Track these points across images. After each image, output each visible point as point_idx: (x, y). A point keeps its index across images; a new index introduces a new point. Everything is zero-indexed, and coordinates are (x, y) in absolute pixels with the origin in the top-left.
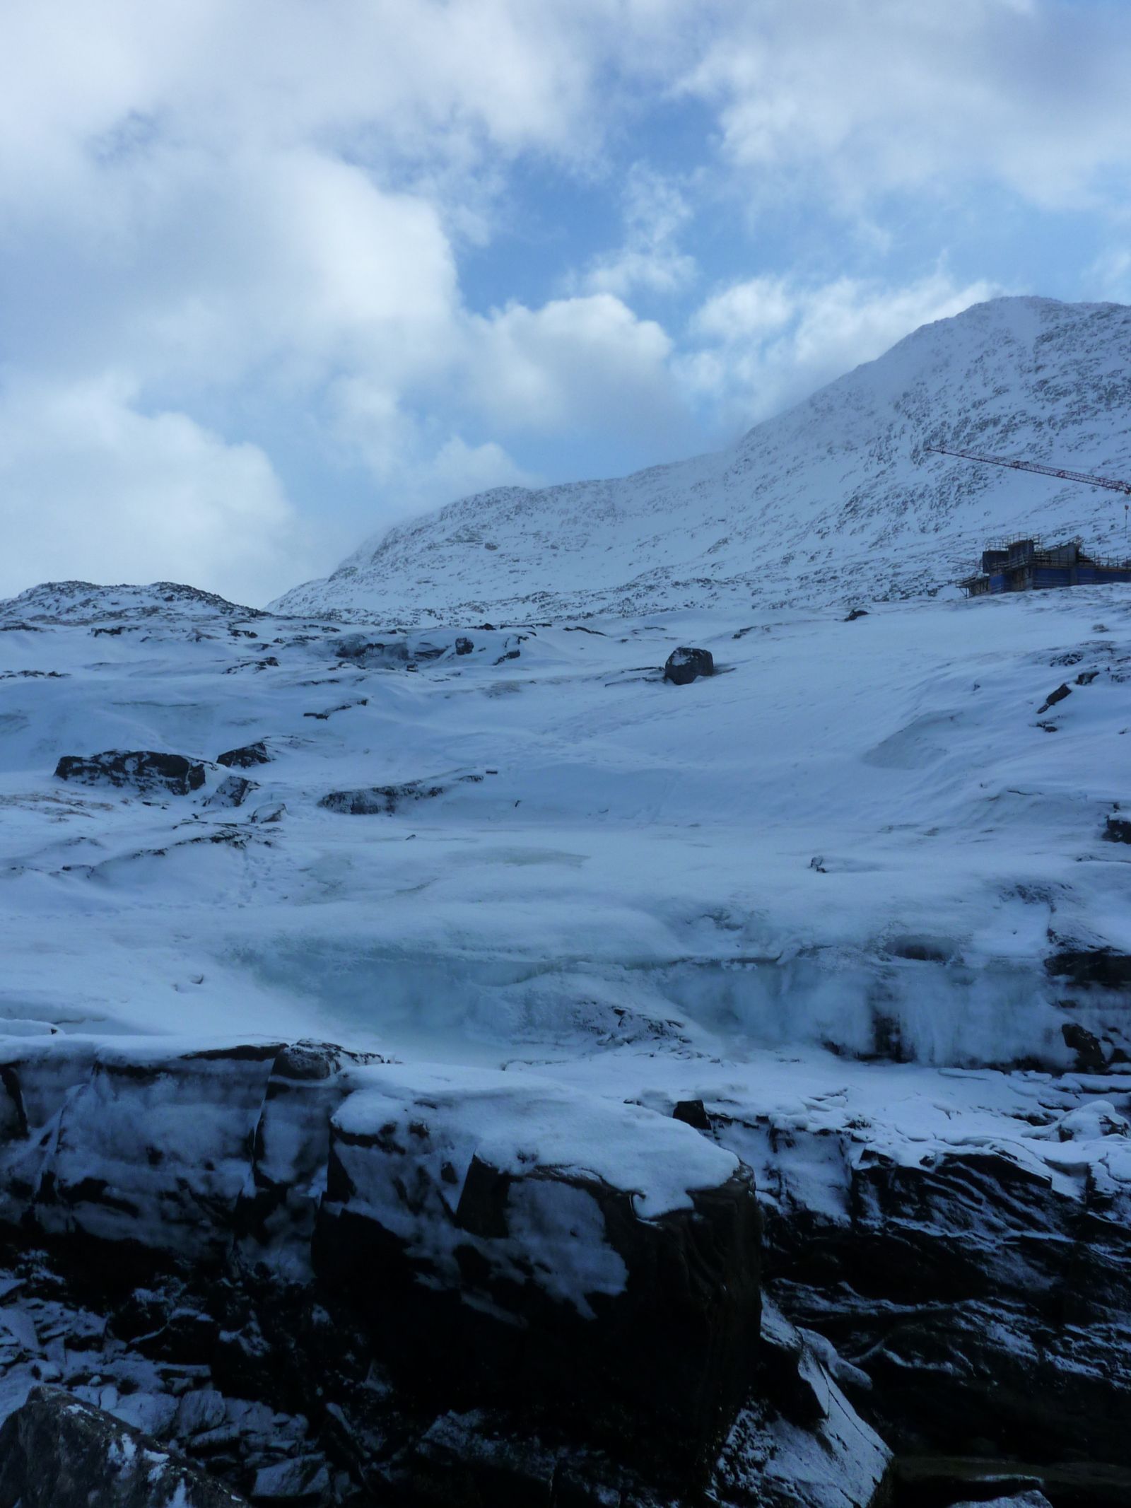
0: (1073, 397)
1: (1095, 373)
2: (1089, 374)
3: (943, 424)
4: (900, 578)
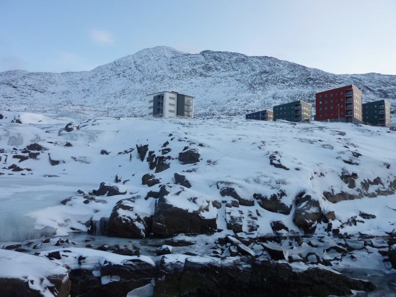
0: (178, 73)
1: (184, 68)
4: (135, 111)
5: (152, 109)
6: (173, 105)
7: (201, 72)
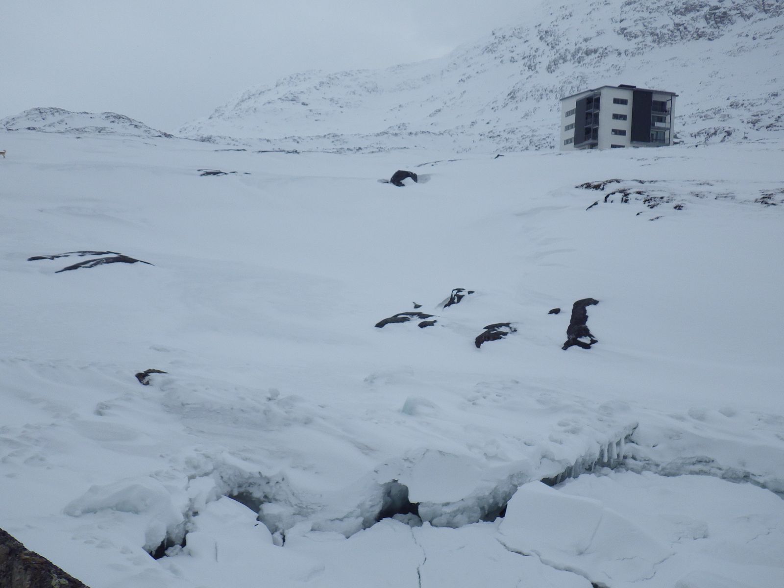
2: (650, 25)
3: (566, 50)
5: (573, 130)
6: (623, 117)
7: (699, 29)
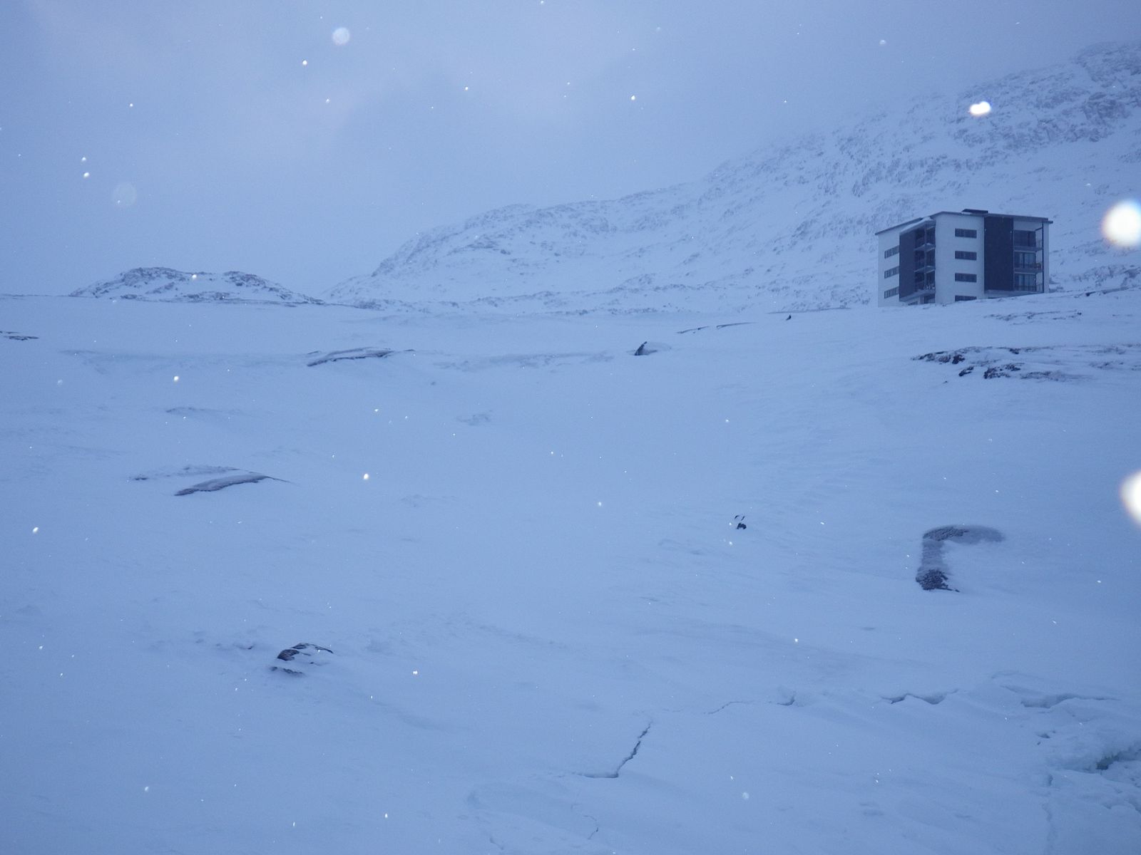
2: (1001, 124)
5: (897, 276)
6: (971, 256)
7: (1076, 126)
